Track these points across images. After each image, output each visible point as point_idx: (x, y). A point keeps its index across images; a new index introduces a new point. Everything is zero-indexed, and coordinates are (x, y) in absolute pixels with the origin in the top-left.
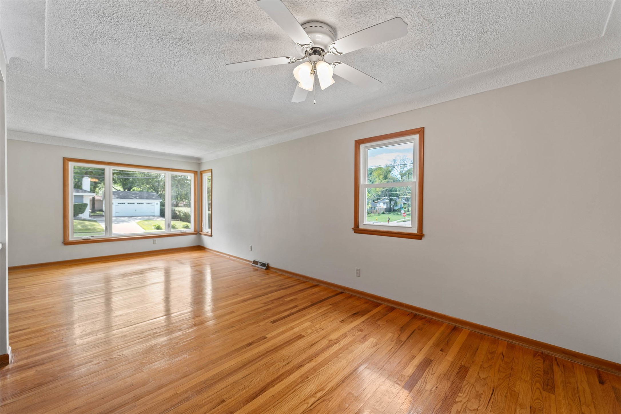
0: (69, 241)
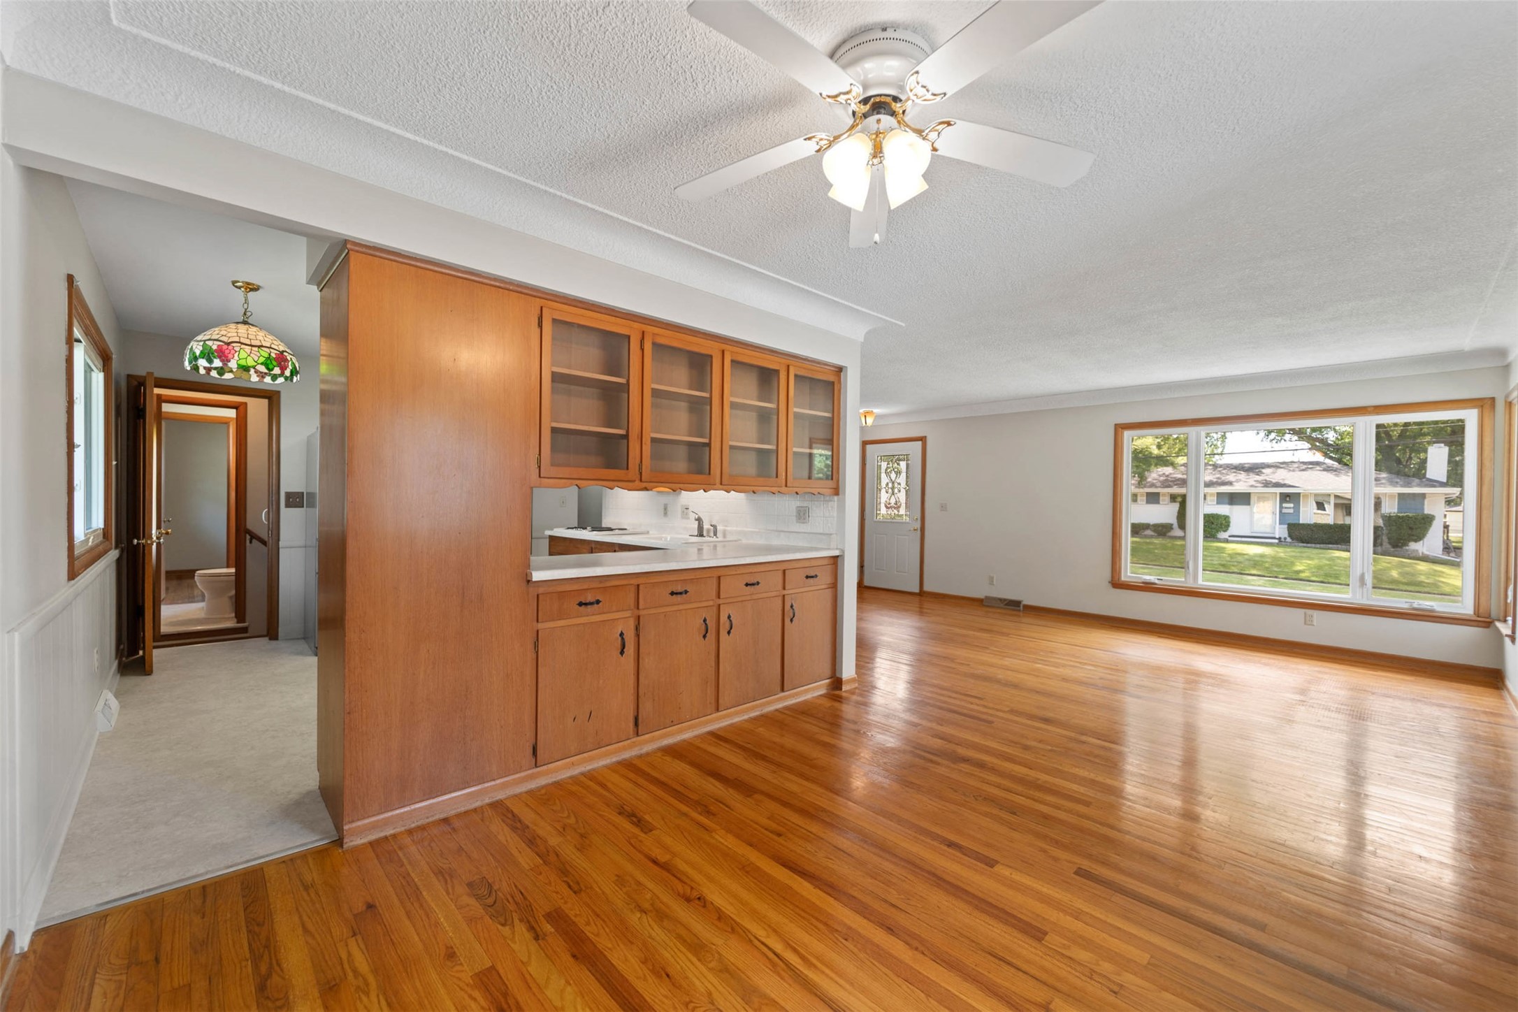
0: (1120, 582)
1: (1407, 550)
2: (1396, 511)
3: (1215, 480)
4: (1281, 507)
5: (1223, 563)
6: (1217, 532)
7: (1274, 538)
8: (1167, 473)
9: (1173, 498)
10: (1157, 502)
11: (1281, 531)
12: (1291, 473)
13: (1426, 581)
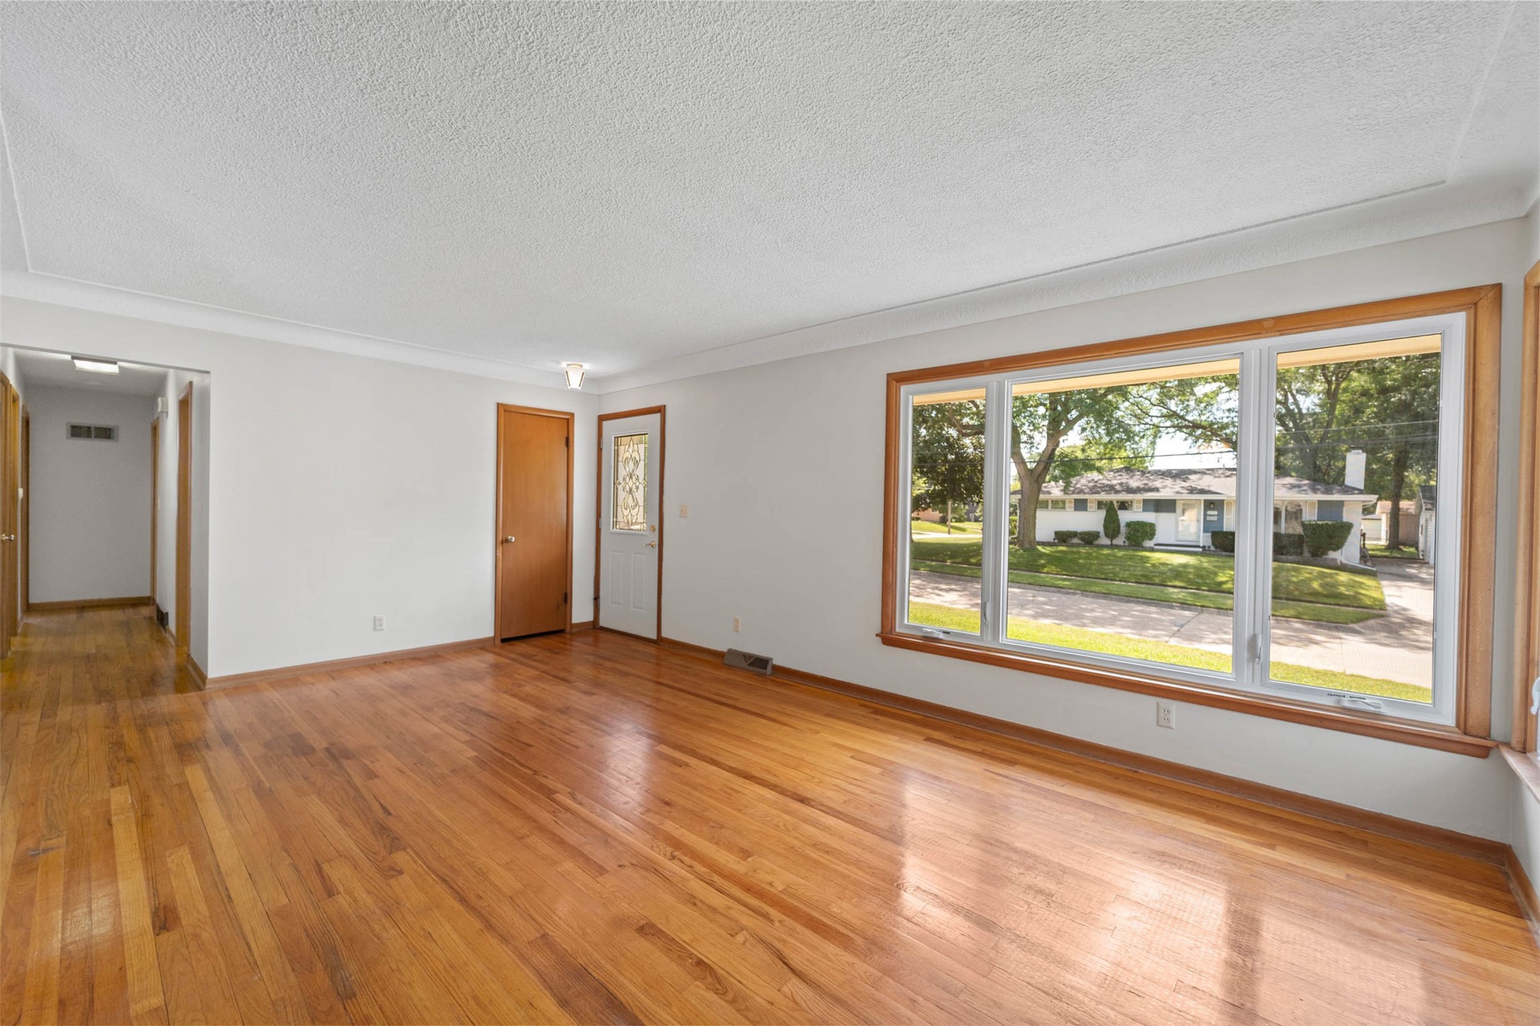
0: (893, 635)
1: (1326, 559)
2: (1316, 519)
3: (1142, 486)
4: (1205, 515)
5: (1145, 573)
6: (1143, 540)
7: (1199, 547)
8: (1096, 479)
9: (1100, 504)
10: (1085, 509)
11: (1205, 540)
12: (1217, 479)
13: (1347, 593)
